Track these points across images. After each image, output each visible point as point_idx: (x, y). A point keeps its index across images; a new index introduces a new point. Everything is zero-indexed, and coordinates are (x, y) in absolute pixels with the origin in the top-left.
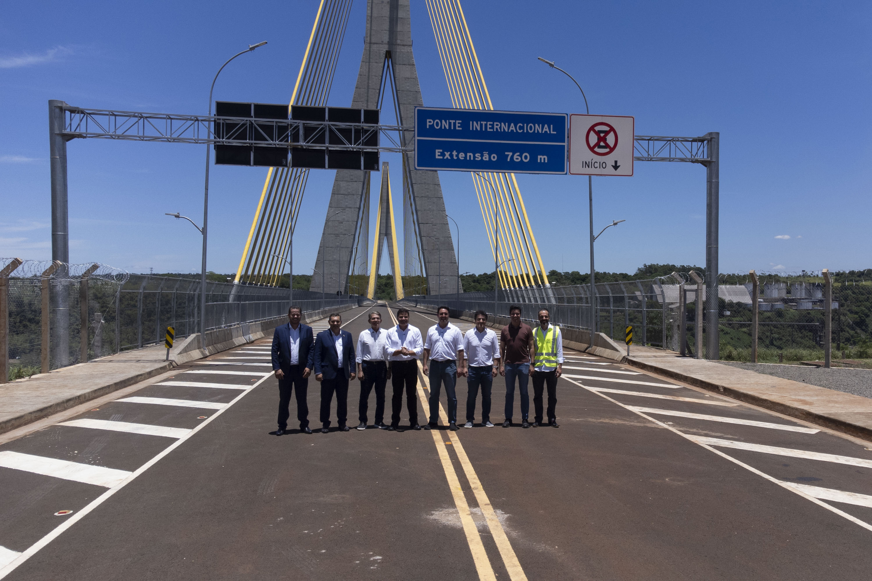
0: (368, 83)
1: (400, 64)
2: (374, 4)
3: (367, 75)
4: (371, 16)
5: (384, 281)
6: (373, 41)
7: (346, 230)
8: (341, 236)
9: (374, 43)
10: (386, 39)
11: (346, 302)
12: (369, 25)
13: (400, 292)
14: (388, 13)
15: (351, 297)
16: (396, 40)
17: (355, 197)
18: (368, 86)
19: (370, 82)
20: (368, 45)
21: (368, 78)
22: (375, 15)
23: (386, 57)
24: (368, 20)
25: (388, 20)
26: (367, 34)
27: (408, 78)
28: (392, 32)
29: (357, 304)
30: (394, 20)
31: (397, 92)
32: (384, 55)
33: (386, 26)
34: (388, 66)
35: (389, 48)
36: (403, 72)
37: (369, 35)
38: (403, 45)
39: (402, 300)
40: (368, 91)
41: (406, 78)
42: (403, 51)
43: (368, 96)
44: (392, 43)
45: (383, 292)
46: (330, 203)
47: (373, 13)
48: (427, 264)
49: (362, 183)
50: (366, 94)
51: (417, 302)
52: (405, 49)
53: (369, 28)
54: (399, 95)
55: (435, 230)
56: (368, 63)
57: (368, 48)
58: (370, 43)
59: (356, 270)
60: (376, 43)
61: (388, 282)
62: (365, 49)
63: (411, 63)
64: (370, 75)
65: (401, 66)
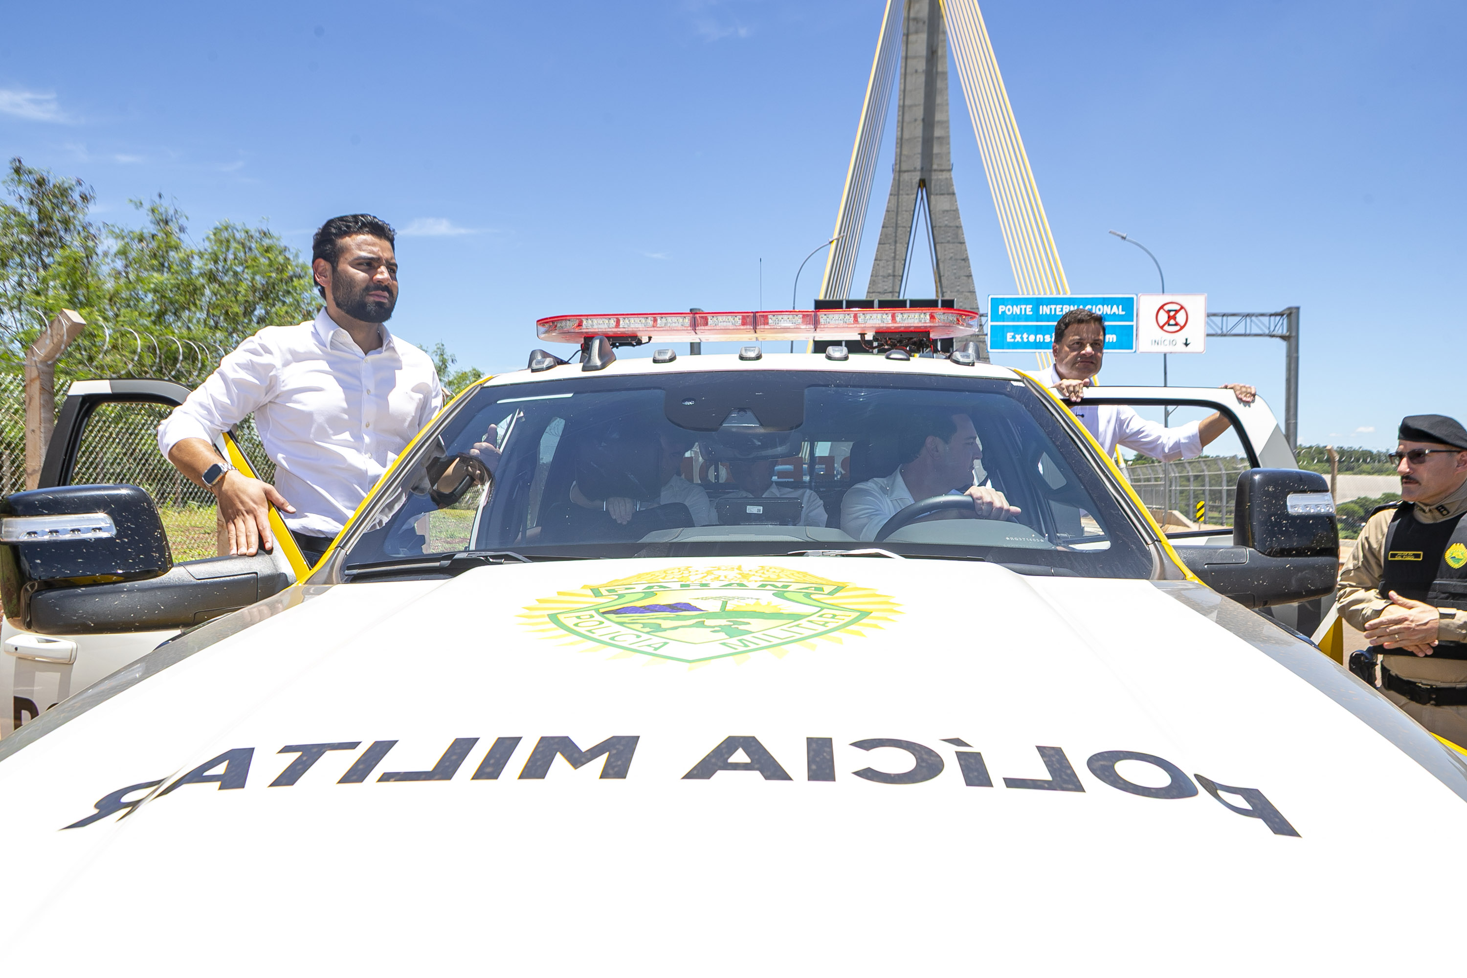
0: (897, 221)
1: (937, 194)
2: (905, 124)
3: (896, 211)
4: (901, 139)
6: (904, 168)
9: (905, 171)
10: (919, 164)
12: (898, 150)
14: (922, 133)
16: (932, 165)
18: (897, 224)
19: (899, 218)
20: (897, 174)
21: (897, 214)
22: (906, 136)
23: (919, 188)
24: (897, 144)
25: (920, 140)
26: (896, 160)
27: (947, 211)
28: (927, 155)
30: (928, 141)
31: (933, 228)
32: (917, 185)
33: (919, 149)
34: (922, 198)
35: (922, 175)
36: (940, 201)
37: (898, 162)
40: (897, 230)
41: (944, 211)
42: (940, 177)
43: (896, 236)
44: (926, 169)
47: (904, 135)
50: (894, 235)
52: (944, 175)
53: (899, 153)
54: (935, 232)
56: (896, 197)
57: (897, 178)
58: (900, 171)
60: (908, 171)
62: (894, 179)
63: (951, 191)
64: (900, 210)
65: (938, 197)
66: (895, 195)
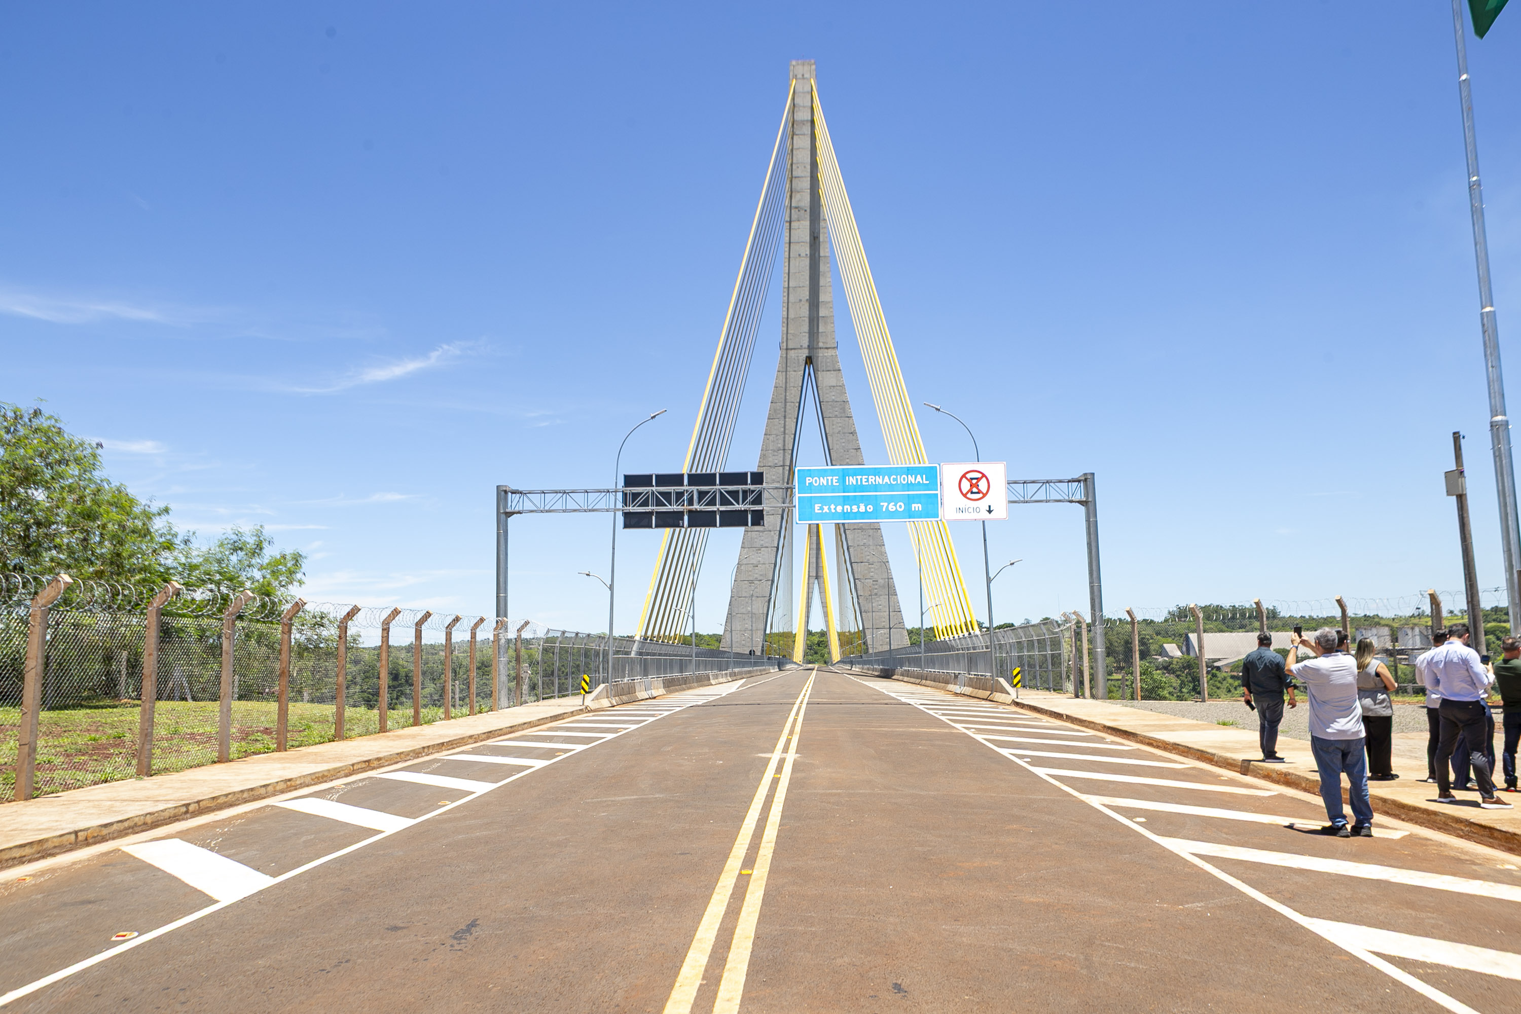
0: (785, 396)
1: (824, 370)
2: (790, 304)
3: (784, 386)
4: (788, 318)
5: (816, 639)
6: (790, 347)
7: (761, 575)
8: (756, 582)
9: (792, 349)
10: (805, 342)
11: (762, 664)
12: (785, 329)
13: (836, 653)
14: (808, 312)
15: (769, 658)
16: (818, 343)
17: (772, 533)
18: (786, 399)
19: (787, 394)
20: (784, 352)
21: (786, 390)
22: (791, 316)
23: (806, 363)
24: (783, 322)
25: (807, 320)
26: (783, 338)
27: (834, 386)
28: (813, 333)
29: (776, 667)
30: (814, 320)
31: (820, 403)
32: (804, 362)
33: (806, 328)
34: (809, 374)
35: (809, 353)
36: (827, 379)
37: (785, 339)
38: (827, 348)
39: (838, 662)
40: (785, 405)
41: (831, 387)
42: (826, 354)
43: (785, 412)
44: (812, 347)
45: (816, 653)
46: (743, 543)
47: (790, 313)
48: (864, 614)
49: (780, 517)
50: (783, 410)
51: (852, 663)
52: (830, 352)
53: (785, 332)
54: (823, 407)
55: (872, 570)
56: (784, 373)
57: (785, 355)
58: (787, 349)
59: (777, 626)
60: (795, 349)
61: (821, 639)
62: (781, 357)
63: (837, 368)
64: (788, 386)
65: (825, 373)
66: (782, 372)
